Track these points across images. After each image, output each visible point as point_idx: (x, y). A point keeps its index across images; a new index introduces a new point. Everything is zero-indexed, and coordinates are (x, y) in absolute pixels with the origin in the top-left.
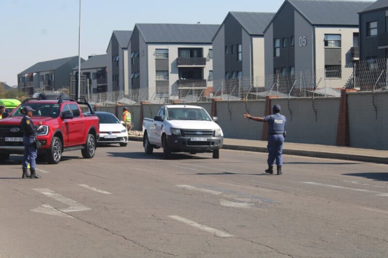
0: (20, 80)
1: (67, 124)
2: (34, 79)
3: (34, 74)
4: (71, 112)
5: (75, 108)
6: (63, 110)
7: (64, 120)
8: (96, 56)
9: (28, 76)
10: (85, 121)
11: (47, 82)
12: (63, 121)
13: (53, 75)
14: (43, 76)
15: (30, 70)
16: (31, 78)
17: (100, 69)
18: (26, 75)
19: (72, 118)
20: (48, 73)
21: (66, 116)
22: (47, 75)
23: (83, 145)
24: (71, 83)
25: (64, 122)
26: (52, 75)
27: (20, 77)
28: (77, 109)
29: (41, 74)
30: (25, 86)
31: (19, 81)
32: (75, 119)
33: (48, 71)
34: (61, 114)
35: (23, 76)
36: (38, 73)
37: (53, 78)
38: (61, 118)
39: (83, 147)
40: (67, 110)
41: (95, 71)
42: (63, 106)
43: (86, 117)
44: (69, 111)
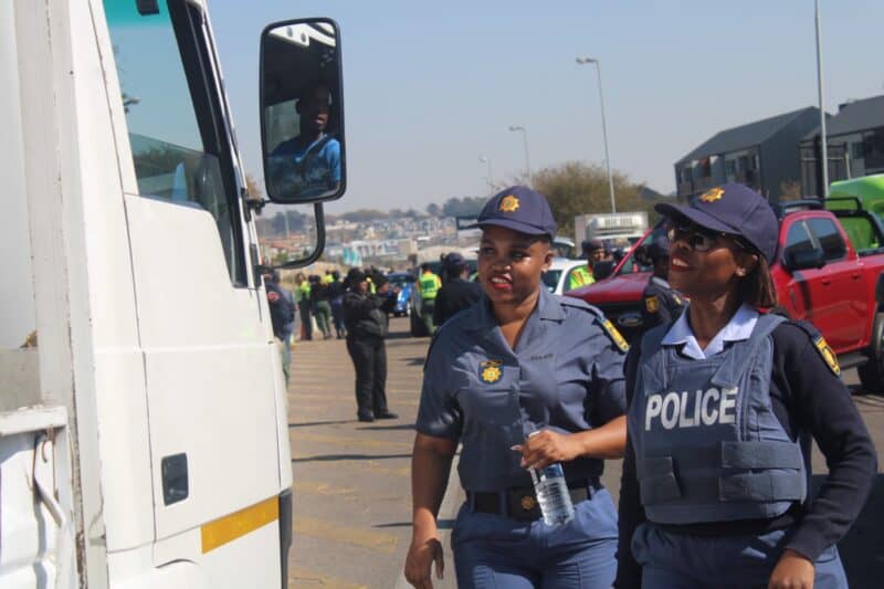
0: (682, 175)
1: (803, 284)
2: (713, 170)
3: (713, 159)
4: (816, 245)
5: (827, 231)
6: (788, 240)
7: (795, 273)
8: (858, 103)
9: (699, 165)
10: (862, 270)
11: (743, 173)
12: (791, 276)
13: (757, 158)
14: (733, 162)
15: (702, 152)
16: (706, 169)
17: (871, 133)
18: (694, 163)
19: (820, 267)
20: (745, 153)
21: (799, 260)
22: (744, 159)
23: (863, 351)
24: (803, 164)
25: (792, 282)
26: (754, 158)
27: (682, 169)
28: (833, 231)
29: (729, 157)
30: (693, 189)
31: (679, 180)
32: (833, 268)
33: (742, 149)
34: (782, 256)
35: (687, 166)
36: (721, 155)
37: (758, 166)
38: (783, 266)
39: (865, 359)
40: (803, 239)
41: (858, 138)
42: (788, 224)
43: (867, 259)
44: (807, 244)
